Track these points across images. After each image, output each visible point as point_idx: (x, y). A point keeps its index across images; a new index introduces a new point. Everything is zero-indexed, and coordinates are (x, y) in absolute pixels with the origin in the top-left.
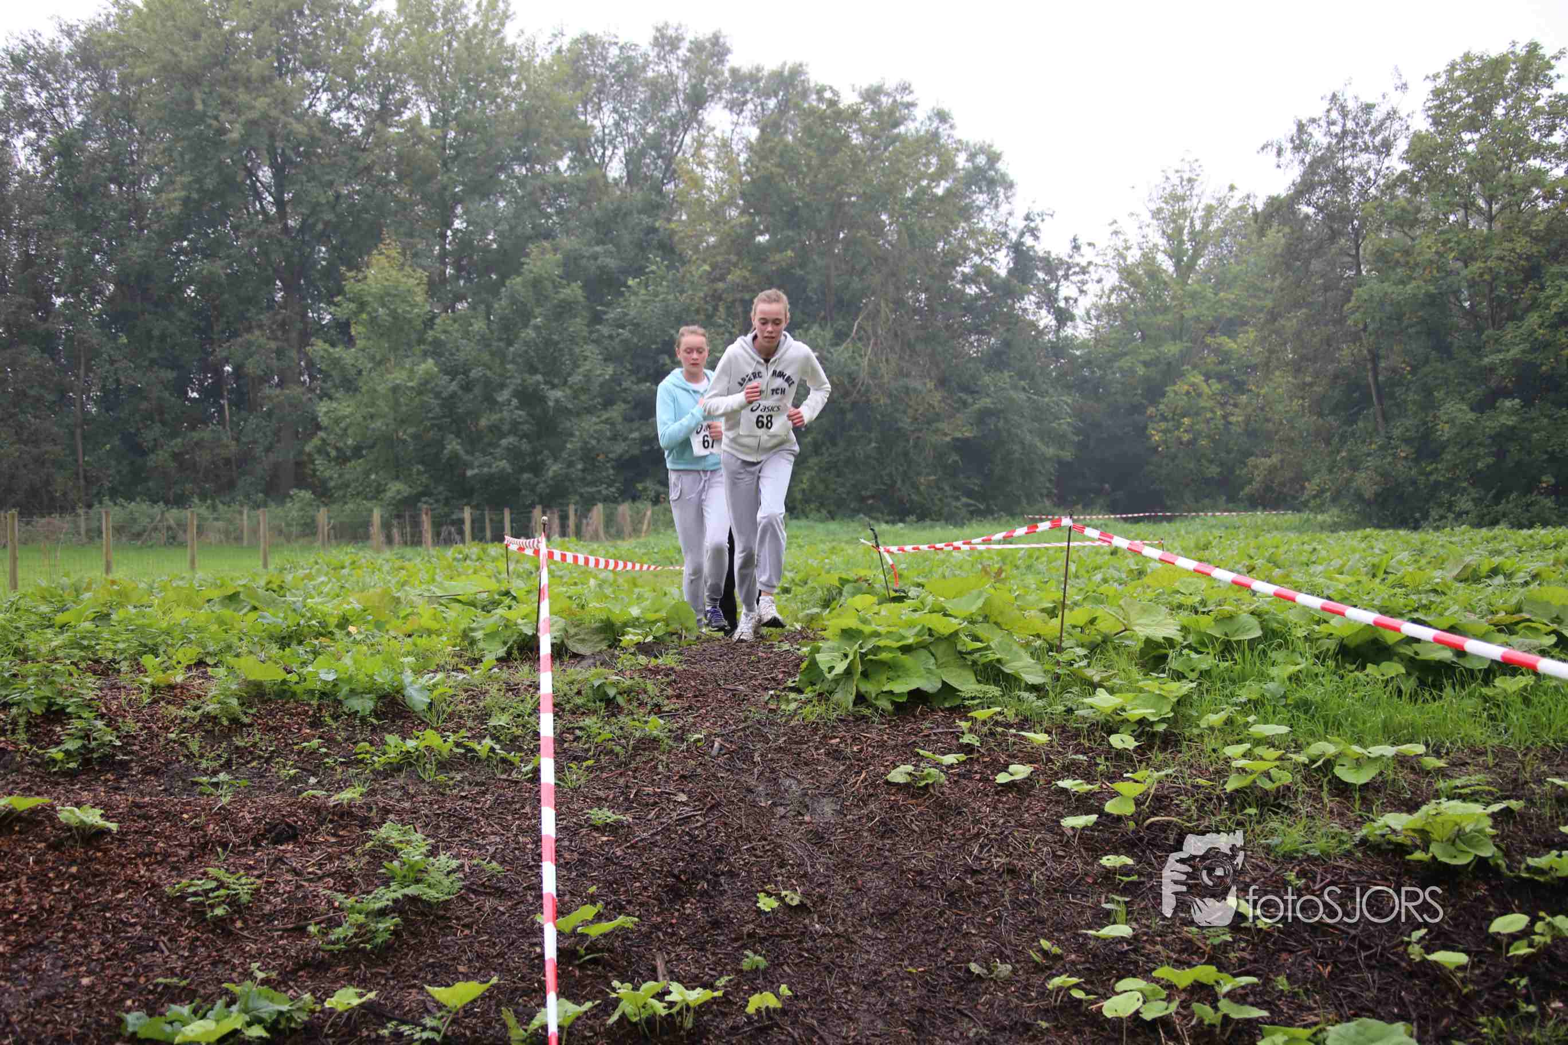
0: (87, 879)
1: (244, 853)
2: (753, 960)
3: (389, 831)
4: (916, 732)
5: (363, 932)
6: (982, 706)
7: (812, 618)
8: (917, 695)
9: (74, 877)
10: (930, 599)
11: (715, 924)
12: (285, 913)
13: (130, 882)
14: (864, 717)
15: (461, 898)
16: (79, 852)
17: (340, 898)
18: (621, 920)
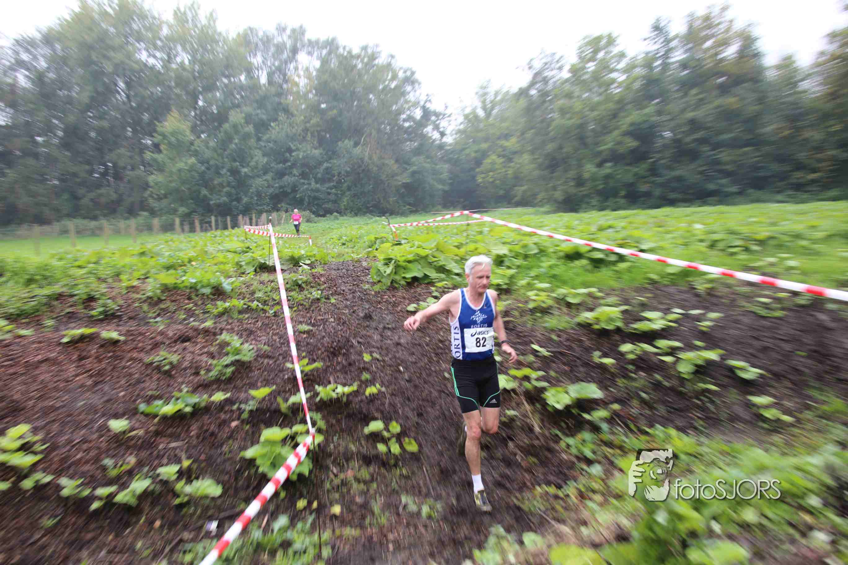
0: (116, 358)
1: (171, 347)
2: (366, 376)
3: (225, 337)
4: (415, 292)
5: (221, 373)
6: (439, 282)
7: (369, 252)
8: (415, 279)
9: (111, 357)
10: (416, 243)
11: (350, 364)
12: (190, 367)
13: (131, 359)
14: (395, 288)
15: (255, 359)
16: (111, 348)
17: (210, 361)
18: (316, 365)
